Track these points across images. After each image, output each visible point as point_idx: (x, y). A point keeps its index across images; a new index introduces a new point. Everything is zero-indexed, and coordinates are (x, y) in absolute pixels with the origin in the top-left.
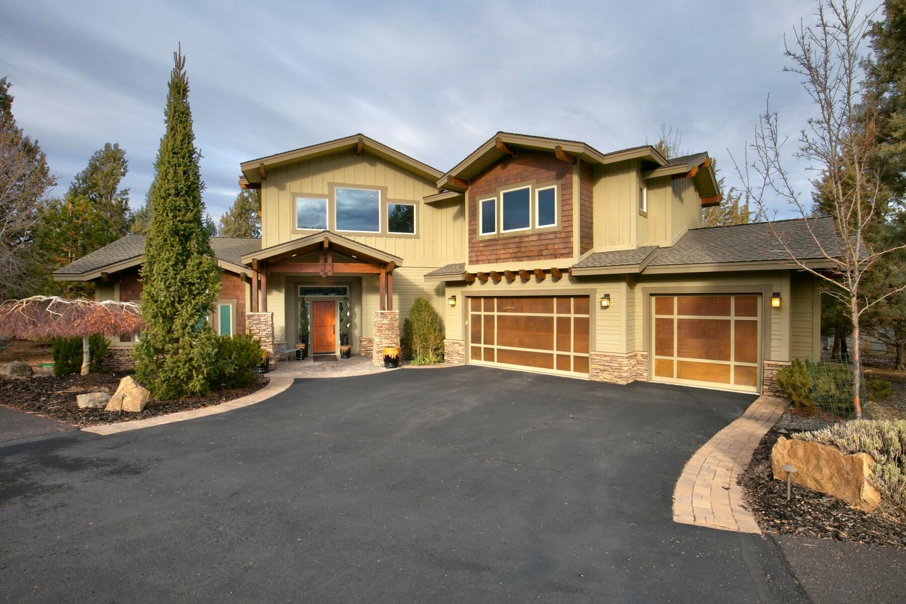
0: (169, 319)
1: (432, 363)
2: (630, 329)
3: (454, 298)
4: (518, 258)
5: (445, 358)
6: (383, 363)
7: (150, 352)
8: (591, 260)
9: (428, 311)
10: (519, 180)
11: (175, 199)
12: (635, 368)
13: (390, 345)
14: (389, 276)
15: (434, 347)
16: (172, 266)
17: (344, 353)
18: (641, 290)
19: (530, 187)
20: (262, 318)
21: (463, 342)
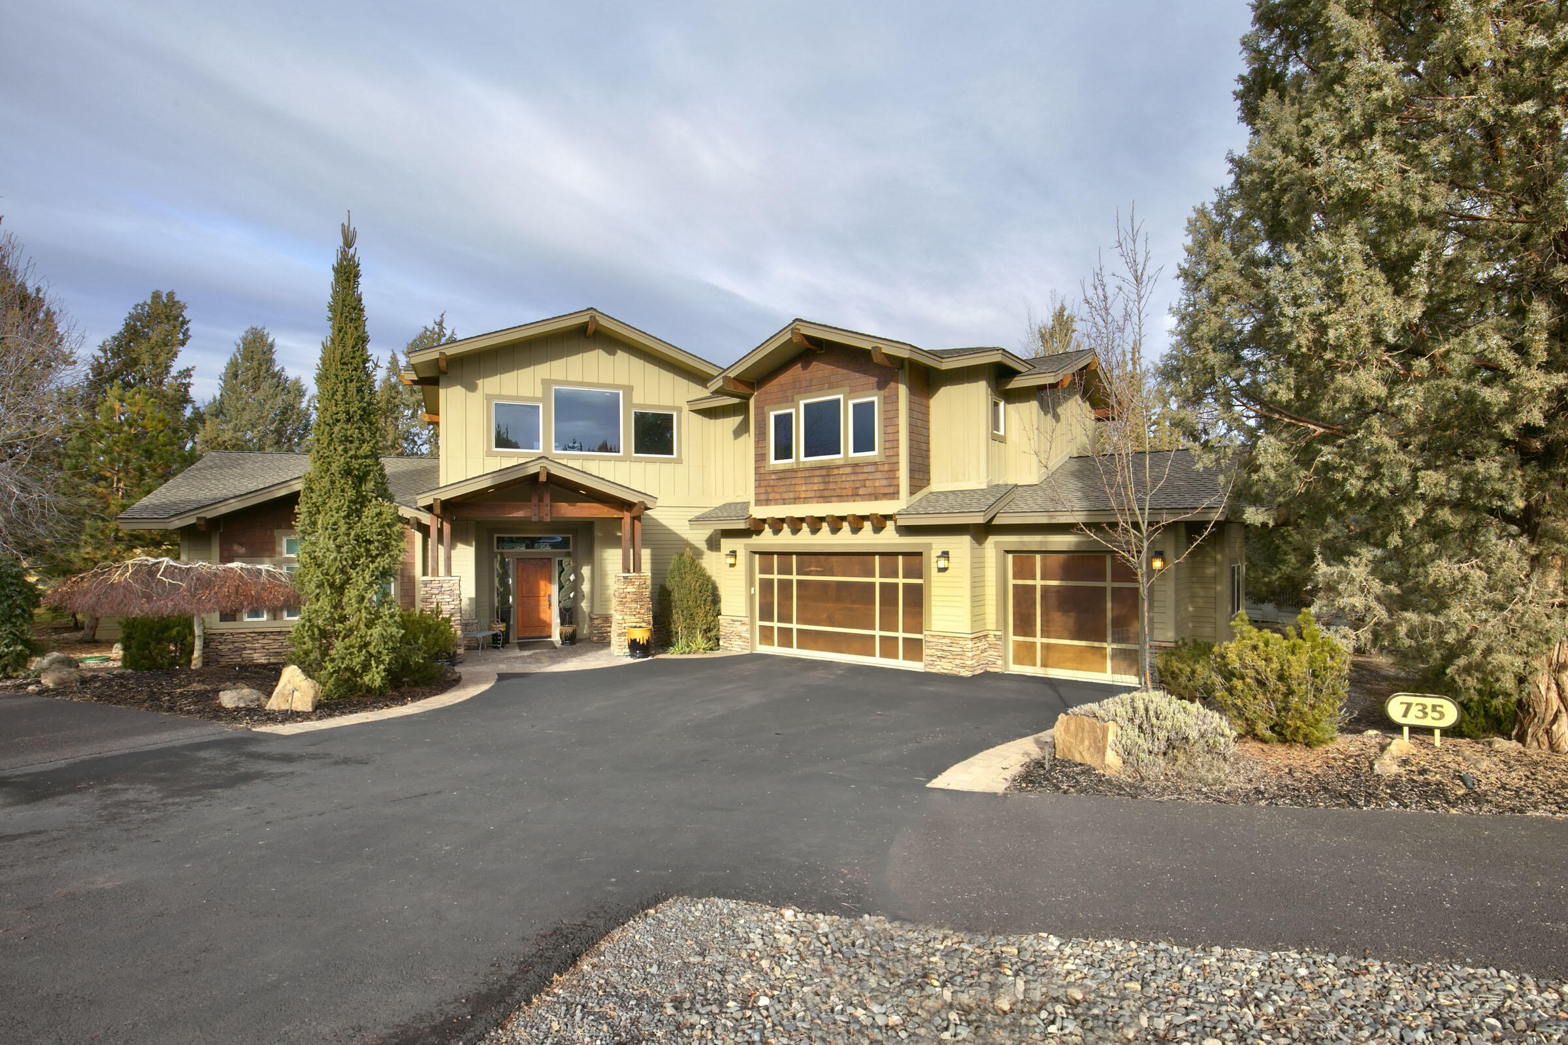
0: (340, 590)
1: (701, 650)
2: (977, 600)
3: (733, 554)
4: (824, 497)
5: (721, 643)
6: (628, 650)
7: (314, 634)
8: (924, 503)
9: (695, 573)
10: (826, 386)
11: (345, 426)
12: (986, 654)
13: (638, 625)
14: (636, 522)
15: (704, 627)
16: (344, 518)
17: (566, 637)
18: (993, 546)
19: (841, 397)
20: (444, 585)
21: (747, 620)
